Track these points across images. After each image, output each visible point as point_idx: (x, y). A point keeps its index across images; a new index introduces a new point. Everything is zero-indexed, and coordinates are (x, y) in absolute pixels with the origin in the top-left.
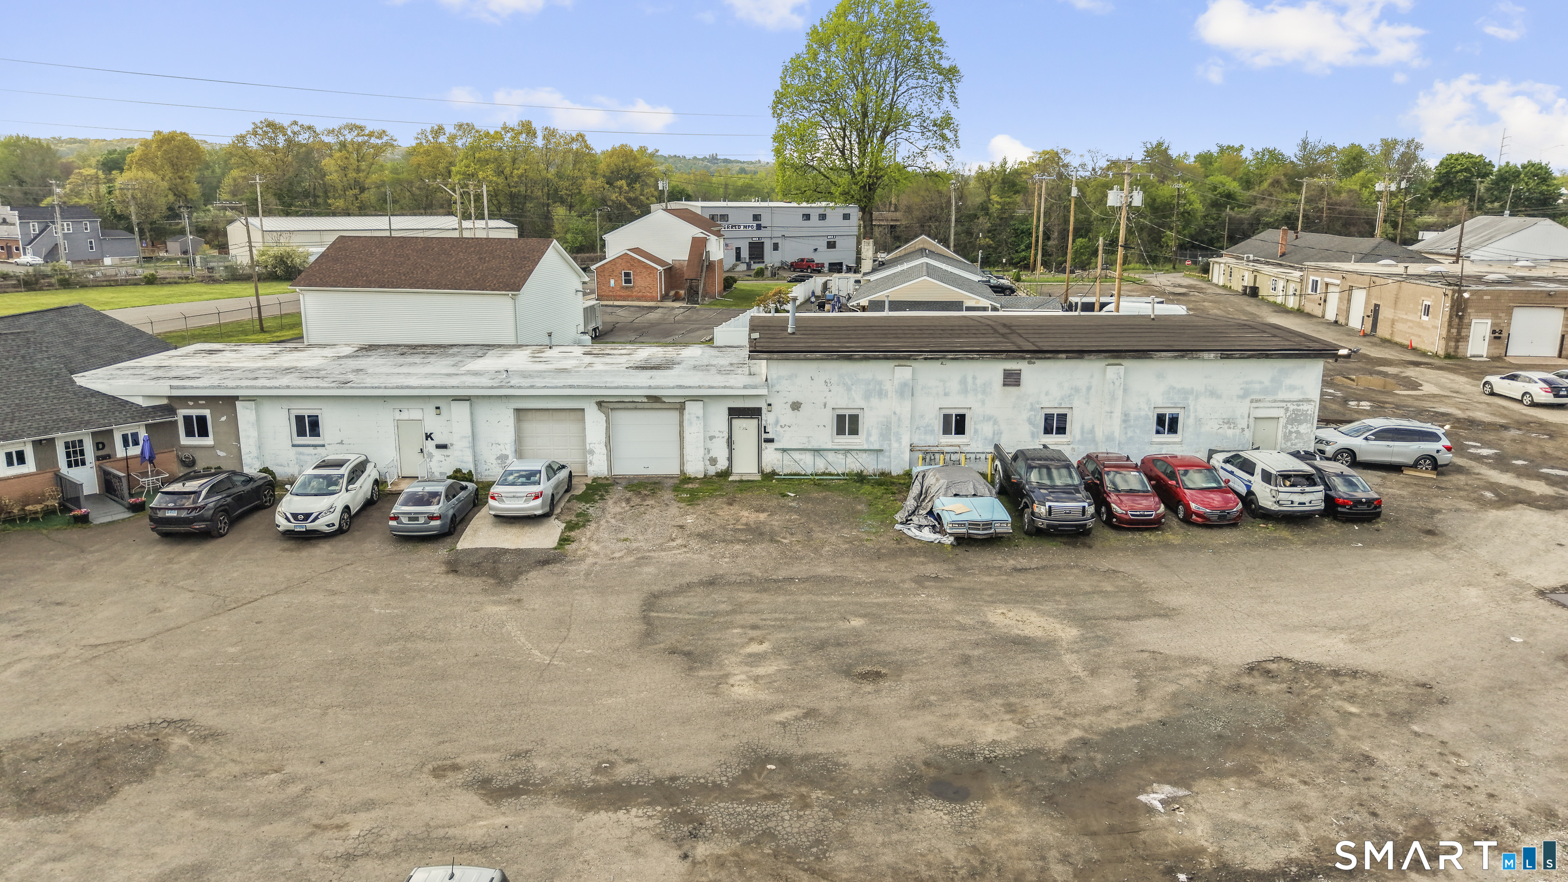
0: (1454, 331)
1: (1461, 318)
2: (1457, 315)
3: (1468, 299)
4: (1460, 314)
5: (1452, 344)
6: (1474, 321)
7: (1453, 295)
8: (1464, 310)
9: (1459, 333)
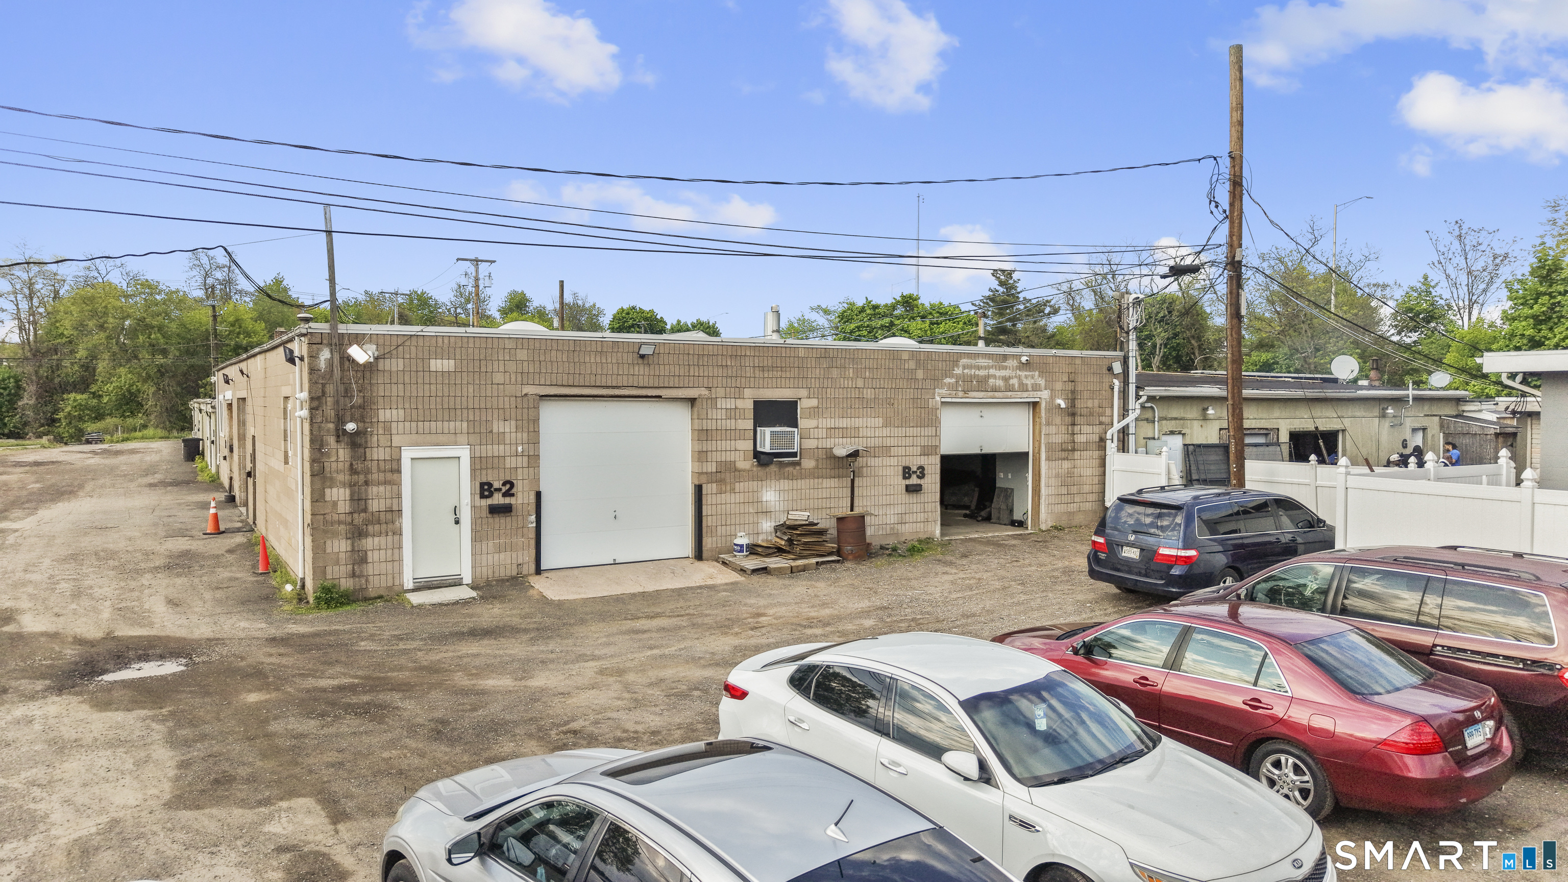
0: (339, 495)
1: (357, 442)
2: (340, 434)
3: (369, 368)
4: (351, 427)
5: (340, 546)
6: (407, 454)
7: (313, 357)
8: (363, 412)
9: (359, 501)
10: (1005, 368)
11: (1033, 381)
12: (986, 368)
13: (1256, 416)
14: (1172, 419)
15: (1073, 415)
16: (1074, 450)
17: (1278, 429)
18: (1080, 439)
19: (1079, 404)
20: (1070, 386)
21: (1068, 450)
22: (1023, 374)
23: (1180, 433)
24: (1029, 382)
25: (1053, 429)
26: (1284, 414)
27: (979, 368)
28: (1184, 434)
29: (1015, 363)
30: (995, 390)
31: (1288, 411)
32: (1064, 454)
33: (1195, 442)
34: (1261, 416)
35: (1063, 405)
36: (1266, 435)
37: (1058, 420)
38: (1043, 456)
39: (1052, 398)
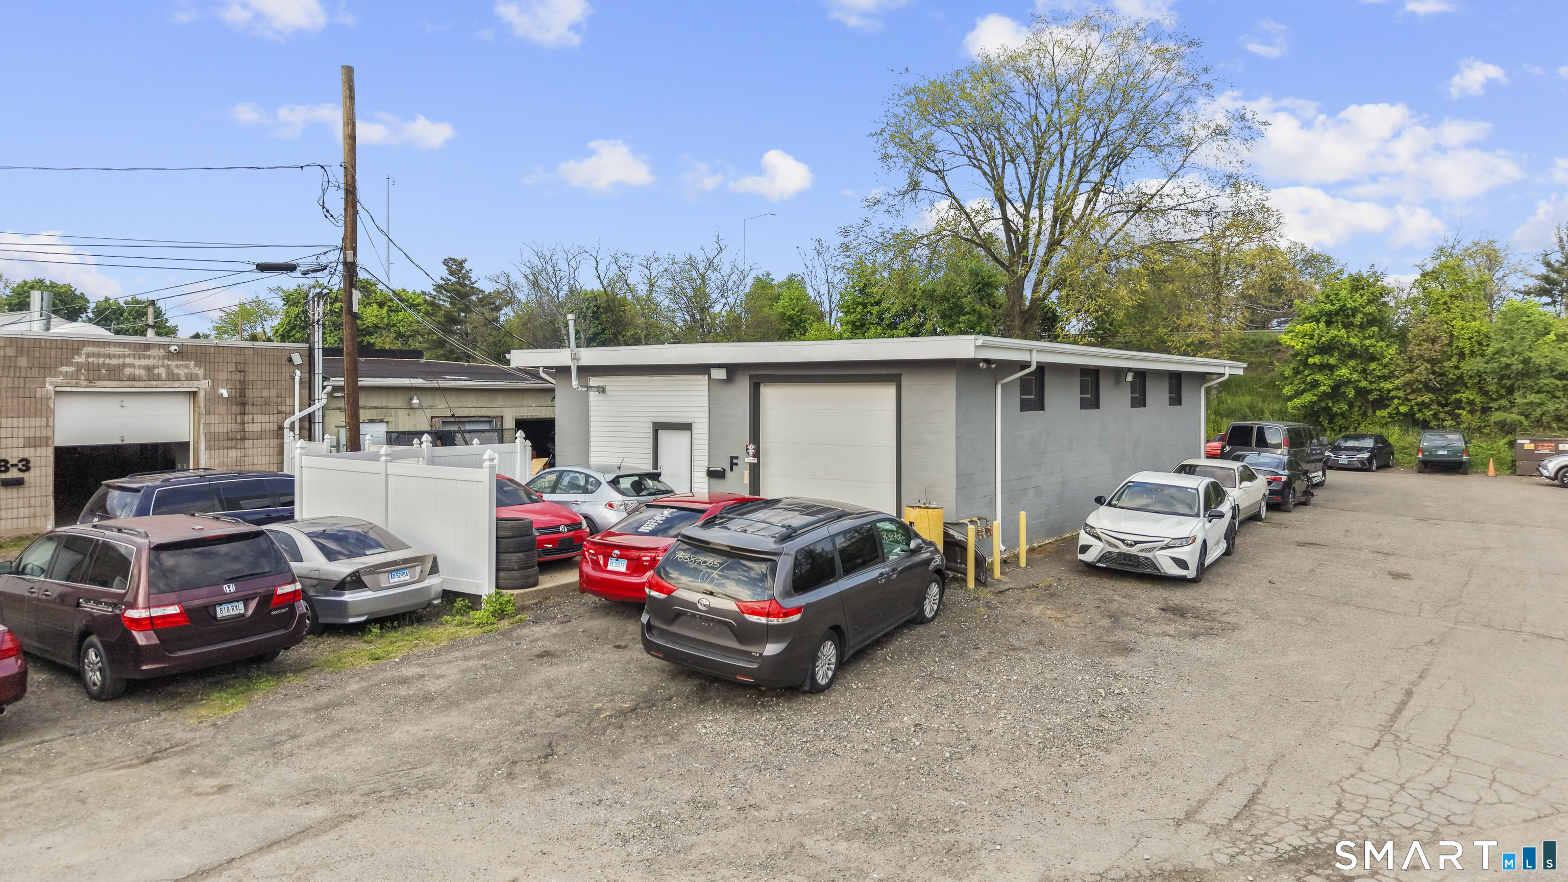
10: (149, 357)
11: (187, 371)
12: (119, 357)
13: (476, 405)
14: (371, 408)
15: (243, 404)
16: (244, 439)
17: (502, 417)
18: (249, 428)
19: (249, 394)
20: (239, 376)
21: (236, 439)
22: (173, 363)
23: (381, 421)
24: (182, 372)
25: (215, 419)
26: (509, 403)
27: (110, 356)
28: (387, 422)
29: (162, 352)
30: (133, 378)
31: (514, 400)
32: (230, 443)
33: (401, 429)
34: (481, 405)
35: (226, 395)
36: (490, 422)
37: (222, 409)
38: (202, 445)
39: (214, 388)
